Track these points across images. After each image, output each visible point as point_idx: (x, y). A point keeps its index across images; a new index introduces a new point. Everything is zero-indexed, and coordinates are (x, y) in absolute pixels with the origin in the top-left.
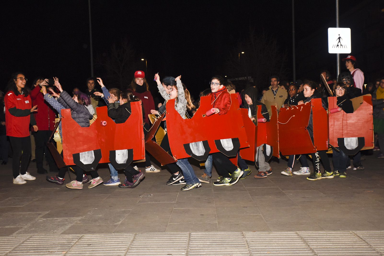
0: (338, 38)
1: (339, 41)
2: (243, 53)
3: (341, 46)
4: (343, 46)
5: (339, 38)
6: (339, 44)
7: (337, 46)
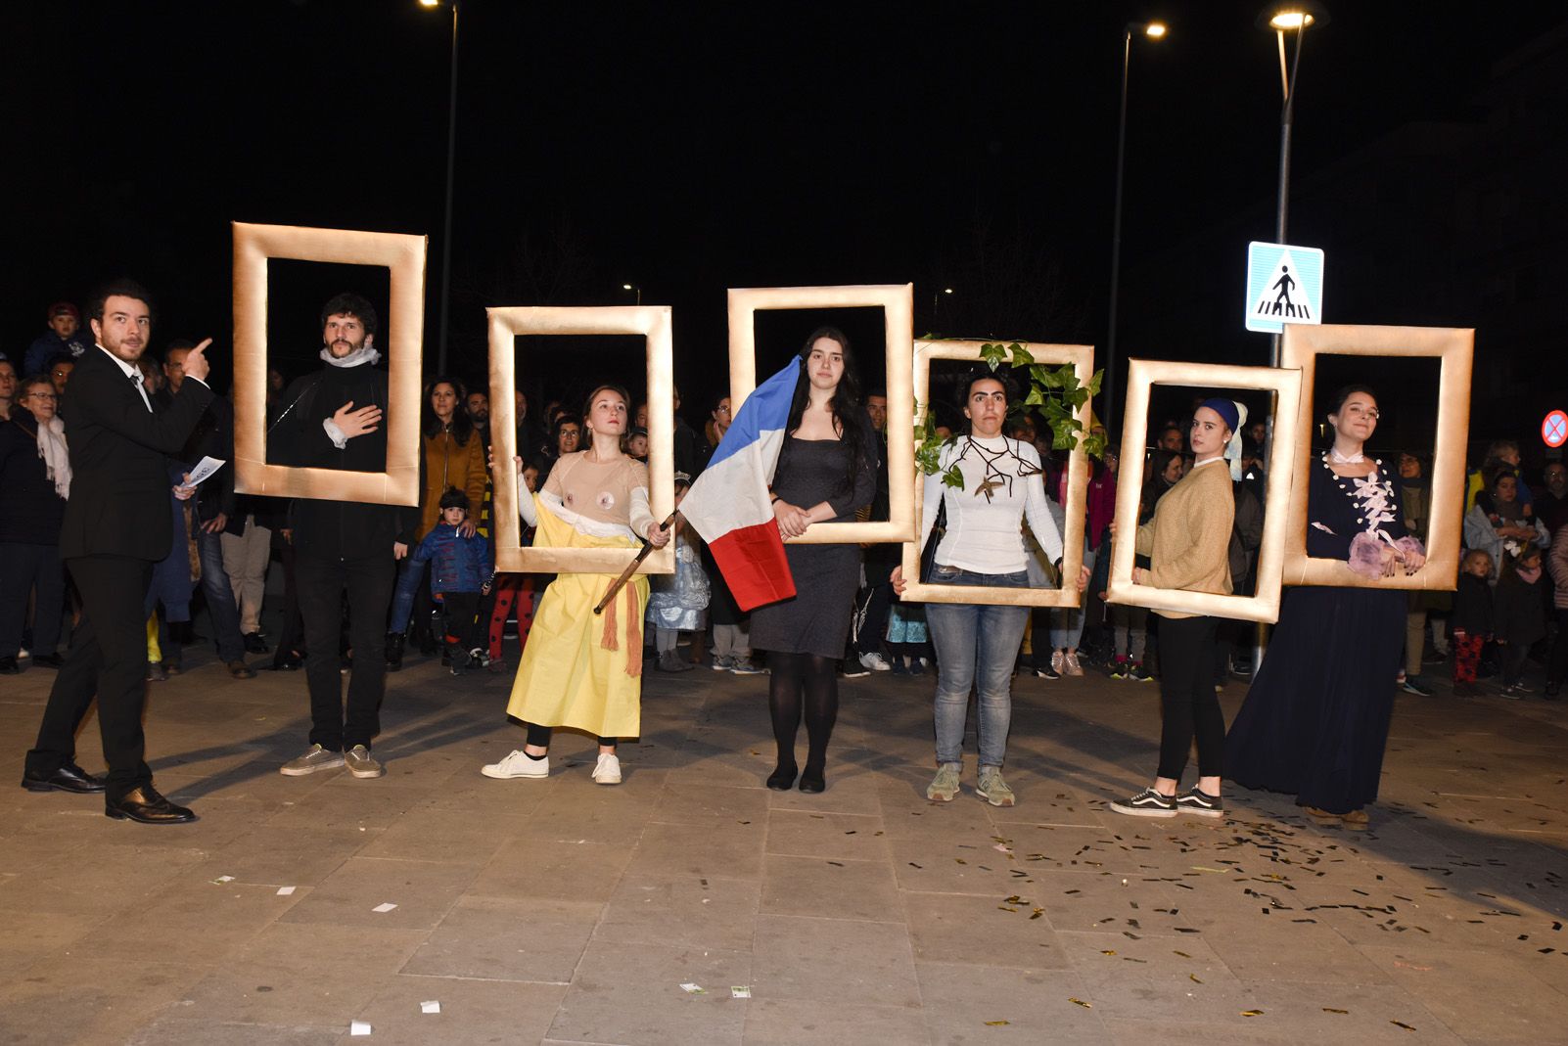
0: (1280, 282)
1: (1284, 292)
3: (1290, 308)
4: (1296, 308)
5: (1285, 280)
6: (1283, 301)
7: (1275, 309)
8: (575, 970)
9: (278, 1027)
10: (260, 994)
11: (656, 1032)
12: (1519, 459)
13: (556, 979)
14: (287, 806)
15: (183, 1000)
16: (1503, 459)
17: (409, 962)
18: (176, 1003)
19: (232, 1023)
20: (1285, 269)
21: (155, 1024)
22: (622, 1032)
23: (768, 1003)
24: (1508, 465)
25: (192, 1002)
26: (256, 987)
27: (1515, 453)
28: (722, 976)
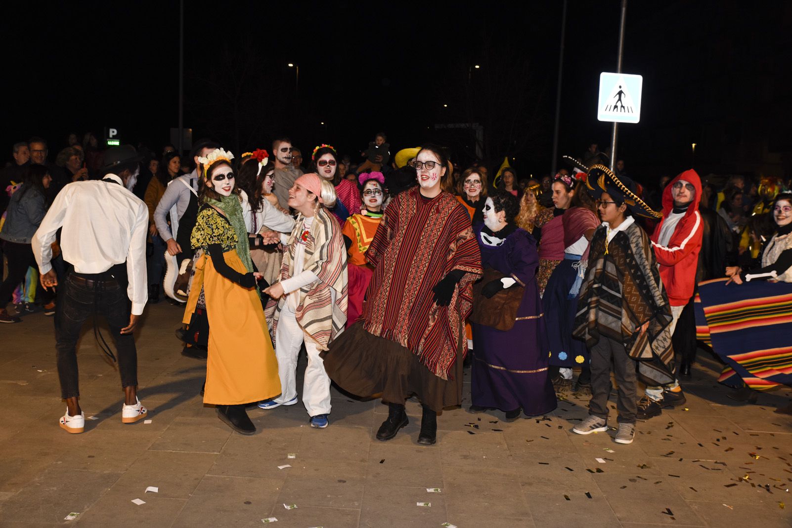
0: (618, 94)
1: (620, 99)
2: (477, 67)
3: (622, 108)
4: (626, 108)
5: (620, 93)
6: (619, 104)
7: (614, 108)
8: (223, 448)
9: (97, 471)
10: (89, 458)
11: (252, 472)
12: (744, 185)
13: (214, 451)
14: (99, 377)
15: (57, 461)
16: (735, 185)
17: (153, 445)
18: (55, 463)
19: (78, 470)
20: (620, 87)
21: (46, 471)
22: (238, 472)
23: (302, 460)
24: (738, 188)
25: (61, 462)
26: (88, 456)
27: (742, 182)
28: (285, 450)
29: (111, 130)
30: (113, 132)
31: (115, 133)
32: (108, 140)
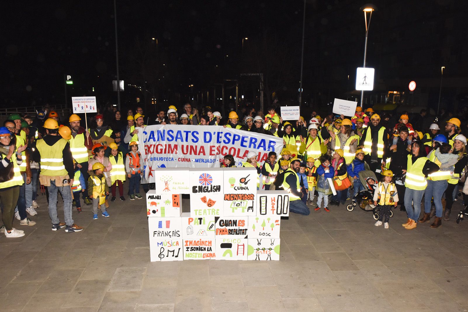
1: (365, 80)
2: (246, 39)
4: (367, 84)
5: (365, 77)
6: (365, 82)
7: (363, 84)
20: (365, 74)
29: (68, 76)
30: (69, 77)
31: (70, 77)
32: (66, 81)
